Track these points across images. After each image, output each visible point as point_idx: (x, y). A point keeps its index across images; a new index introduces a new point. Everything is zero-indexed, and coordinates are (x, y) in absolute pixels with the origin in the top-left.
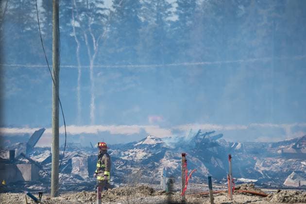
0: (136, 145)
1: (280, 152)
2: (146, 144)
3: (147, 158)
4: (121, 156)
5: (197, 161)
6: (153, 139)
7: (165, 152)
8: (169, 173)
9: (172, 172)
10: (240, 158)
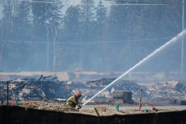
0: (12, 82)
1: (90, 86)
2: (17, 82)
3: (15, 88)
4: (4, 87)
5: (40, 90)
6: (20, 79)
7: (25, 85)
8: (24, 95)
9: (26, 95)
10: (65, 89)
